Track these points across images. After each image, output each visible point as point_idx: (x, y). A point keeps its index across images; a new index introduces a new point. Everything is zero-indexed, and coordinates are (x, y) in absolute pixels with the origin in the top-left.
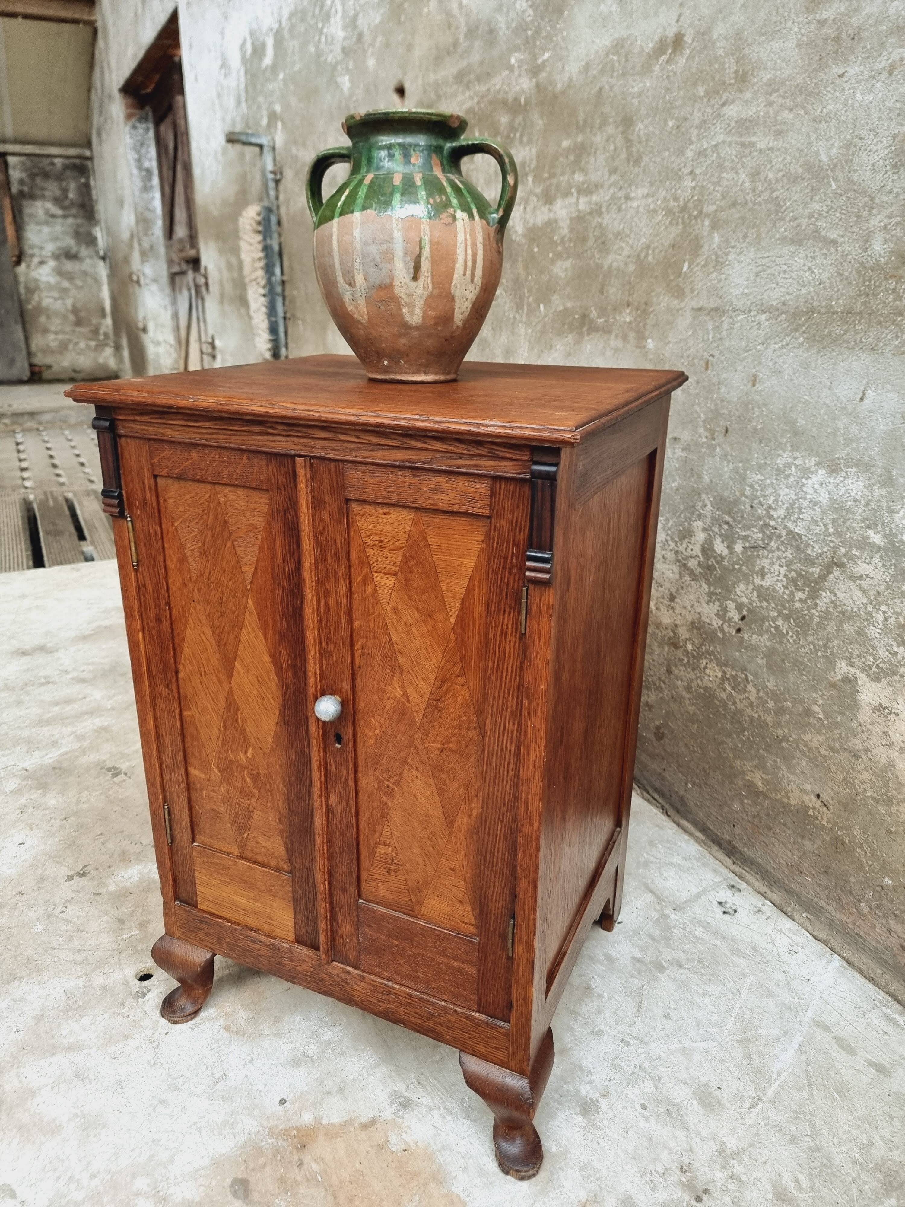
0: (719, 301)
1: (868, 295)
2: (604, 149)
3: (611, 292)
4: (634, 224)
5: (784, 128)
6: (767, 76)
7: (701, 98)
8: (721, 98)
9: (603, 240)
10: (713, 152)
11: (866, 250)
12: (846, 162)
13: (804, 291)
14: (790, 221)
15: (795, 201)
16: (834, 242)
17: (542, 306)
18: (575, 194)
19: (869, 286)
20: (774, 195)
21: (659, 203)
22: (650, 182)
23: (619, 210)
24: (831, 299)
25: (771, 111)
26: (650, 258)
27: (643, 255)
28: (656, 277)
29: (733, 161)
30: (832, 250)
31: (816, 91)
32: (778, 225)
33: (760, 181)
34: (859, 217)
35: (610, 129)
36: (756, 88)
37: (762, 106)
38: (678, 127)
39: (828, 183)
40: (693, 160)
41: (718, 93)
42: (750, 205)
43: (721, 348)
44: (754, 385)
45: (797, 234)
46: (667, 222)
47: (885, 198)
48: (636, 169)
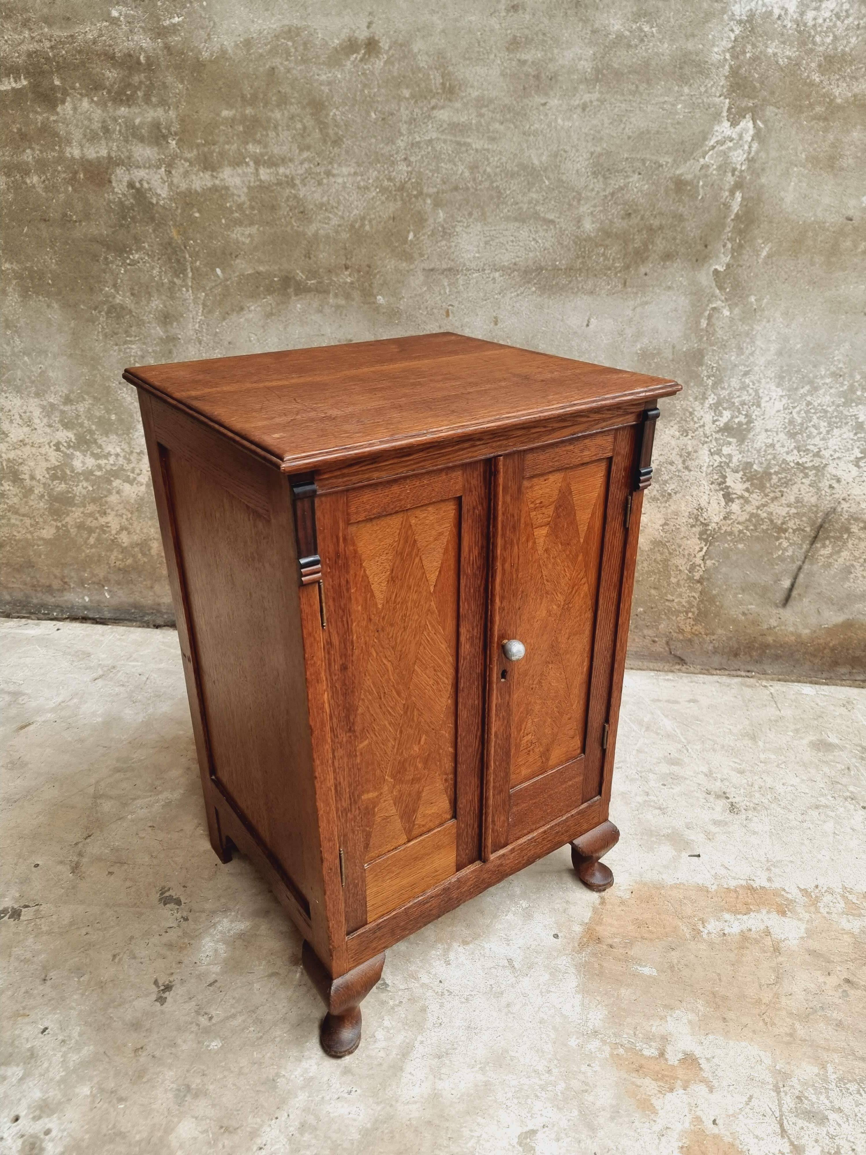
0: (452, 263)
1: (584, 257)
2: (288, 126)
3: (321, 256)
4: (341, 198)
5: (498, 136)
6: (475, 94)
7: (407, 99)
8: (430, 103)
9: (302, 209)
10: (428, 146)
11: (579, 228)
12: (556, 166)
13: (531, 255)
14: (512, 205)
15: (514, 191)
16: (552, 222)
17: (218, 271)
18: (252, 163)
19: (584, 252)
20: (495, 185)
21: (371, 181)
22: (356, 163)
23: (320, 183)
24: (555, 260)
25: (482, 120)
26: (367, 228)
27: (357, 226)
28: (377, 244)
29: (449, 155)
30: (552, 227)
31: (523, 112)
32: (501, 207)
33: (479, 172)
34: (570, 205)
35: (294, 109)
36: (465, 100)
37: (473, 116)
38: (383, 119)
39: (542, 180)
40: (405, 149)
41: (426, 98)
42: (472, 190)
43: (460, 299)
44: (496, 324)
45: (520, 214)
46: (383, 198)
47: (589, 194)
48: (336, 150)
